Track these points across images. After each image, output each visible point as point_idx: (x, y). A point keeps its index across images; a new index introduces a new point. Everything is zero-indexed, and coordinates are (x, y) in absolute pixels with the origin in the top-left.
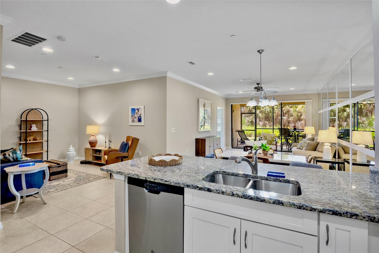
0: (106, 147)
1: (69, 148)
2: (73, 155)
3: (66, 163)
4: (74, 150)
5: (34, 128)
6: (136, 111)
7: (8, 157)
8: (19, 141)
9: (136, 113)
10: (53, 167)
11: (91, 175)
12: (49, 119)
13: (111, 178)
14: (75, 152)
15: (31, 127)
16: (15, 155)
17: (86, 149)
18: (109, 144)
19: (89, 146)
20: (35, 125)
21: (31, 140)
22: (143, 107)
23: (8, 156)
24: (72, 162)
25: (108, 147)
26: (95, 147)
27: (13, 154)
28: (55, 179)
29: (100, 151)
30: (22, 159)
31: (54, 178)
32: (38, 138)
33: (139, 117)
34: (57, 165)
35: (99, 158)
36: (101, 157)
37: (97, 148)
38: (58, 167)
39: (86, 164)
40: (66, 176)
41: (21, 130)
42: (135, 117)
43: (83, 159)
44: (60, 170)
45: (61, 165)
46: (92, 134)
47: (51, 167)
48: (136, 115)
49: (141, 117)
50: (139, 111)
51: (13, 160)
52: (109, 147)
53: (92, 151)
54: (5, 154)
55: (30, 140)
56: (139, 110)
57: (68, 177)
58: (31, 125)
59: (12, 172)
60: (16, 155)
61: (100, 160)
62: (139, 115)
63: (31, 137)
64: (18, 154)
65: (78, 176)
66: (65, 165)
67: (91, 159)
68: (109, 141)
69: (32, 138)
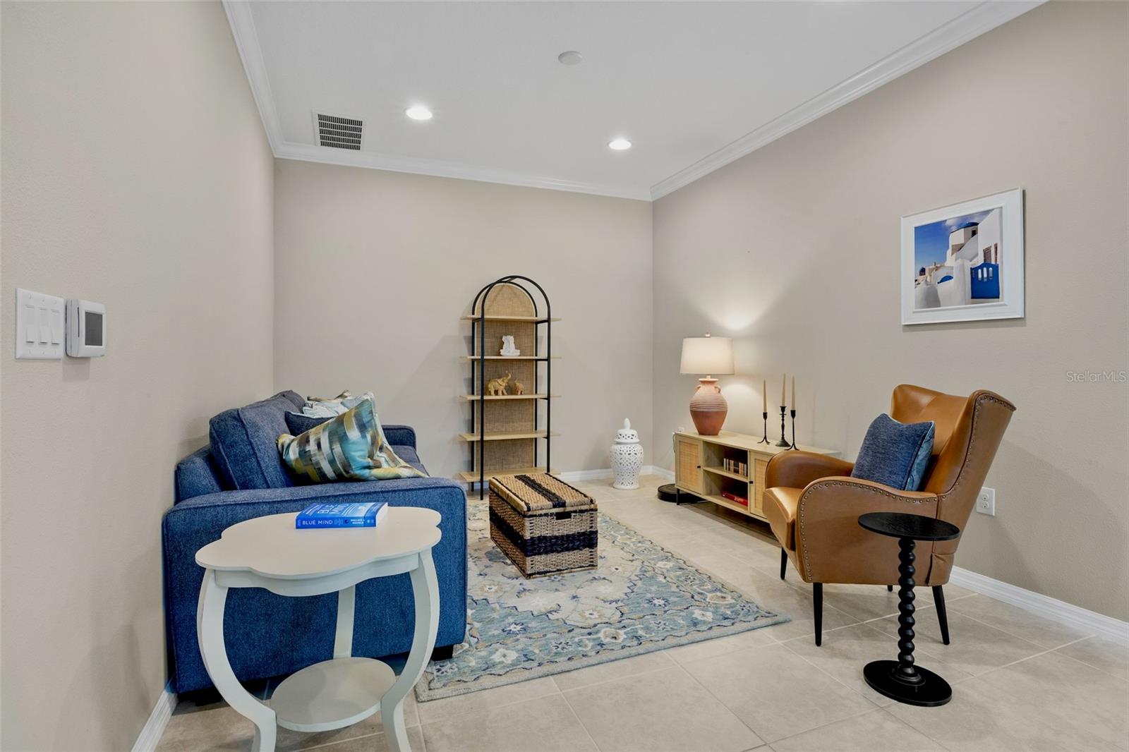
0: (765, 438)
1: (621, 431)
2: (632, 458)
3: (592, 501)
4: (638, 440)
5: (510, 350)
6: (957, 237)
7: (315, 455)
8: (469, 394)
9: (949, 252)
10: (535, 516)
11: (702, 584)
12: (551, 317)
13: (818, 642)
14: (639, 448)
15: (501, 345)
16: (337, 448)
17: (681, 440)
18: (783, 427)
19: (690, 429)
20: (511, 338)
21: (500, 392)
22: (1012, 203)
23: (316, 447)
24: (629, 487)
25: (779, 441)
26: (715, 434)
27: (331, 443)
28: (544, 573)
29: (739, 456)
30: (376, 472)
31: (542, 568)
32: (520, 386)
33: (981, 267)
34: (554, 506)
35: (737, 490)
36: (747, 483)
37: (726, 438)
38: (560, 516)
39: (678, 504)
40: (593, 566)
41: (473, 355)
42: (942, 274)
43: (669, 478)
44: (565, 533)
45: (568, 509)
46: (705, 376)
47: (530, 513)
48: (951, 260)
49: (996, 268)
50: (974, 233)
51: (331, 470)
52: (783, 438)
53: (705, 450)
54: (307, 441)
55: (496, 393)
56: (976, 224)
57: (600, 572)
58: (501, 338)
59: (215, 571)
60: (342, 447)
61: (742, 500)
62: (977, 255)
63: (500, 381)
64: (353, 443)
65: (643, 575)
66: (586, 511)
67: (697, 487)
68: (783, 409)
69: (501, 384)
